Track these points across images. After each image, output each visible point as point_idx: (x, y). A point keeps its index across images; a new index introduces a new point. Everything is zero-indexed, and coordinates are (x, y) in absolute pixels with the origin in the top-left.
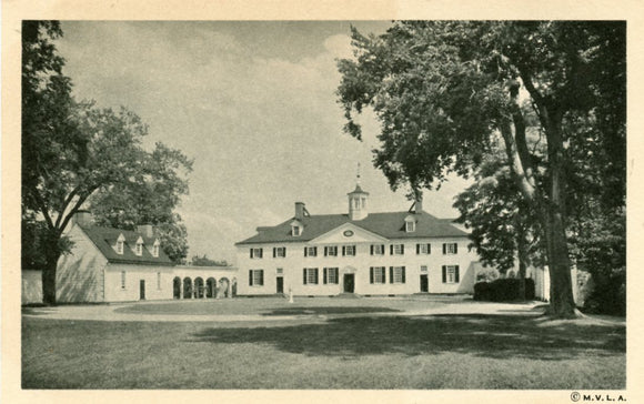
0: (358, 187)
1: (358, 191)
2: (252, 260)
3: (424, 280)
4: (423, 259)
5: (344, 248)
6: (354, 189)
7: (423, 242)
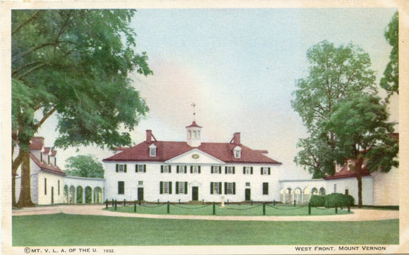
0: (194, 122)
1: (194, 125)
2: (117, 174)
3: (248, 192)
4: (248, 178)
5: (191, 167)
6: (191, 124)
7: (248, 166)
